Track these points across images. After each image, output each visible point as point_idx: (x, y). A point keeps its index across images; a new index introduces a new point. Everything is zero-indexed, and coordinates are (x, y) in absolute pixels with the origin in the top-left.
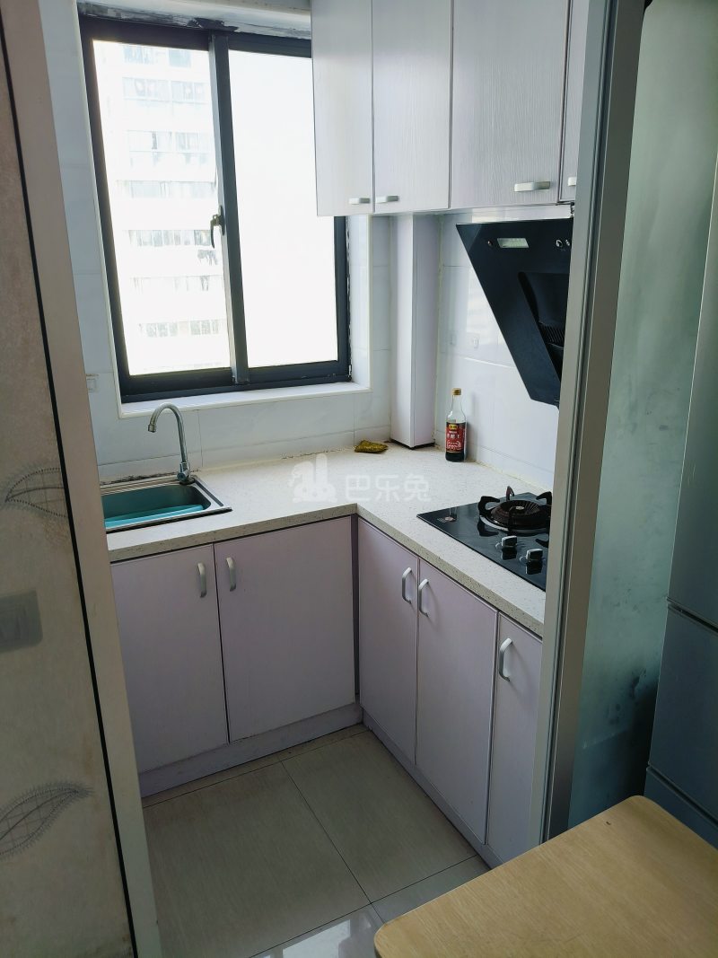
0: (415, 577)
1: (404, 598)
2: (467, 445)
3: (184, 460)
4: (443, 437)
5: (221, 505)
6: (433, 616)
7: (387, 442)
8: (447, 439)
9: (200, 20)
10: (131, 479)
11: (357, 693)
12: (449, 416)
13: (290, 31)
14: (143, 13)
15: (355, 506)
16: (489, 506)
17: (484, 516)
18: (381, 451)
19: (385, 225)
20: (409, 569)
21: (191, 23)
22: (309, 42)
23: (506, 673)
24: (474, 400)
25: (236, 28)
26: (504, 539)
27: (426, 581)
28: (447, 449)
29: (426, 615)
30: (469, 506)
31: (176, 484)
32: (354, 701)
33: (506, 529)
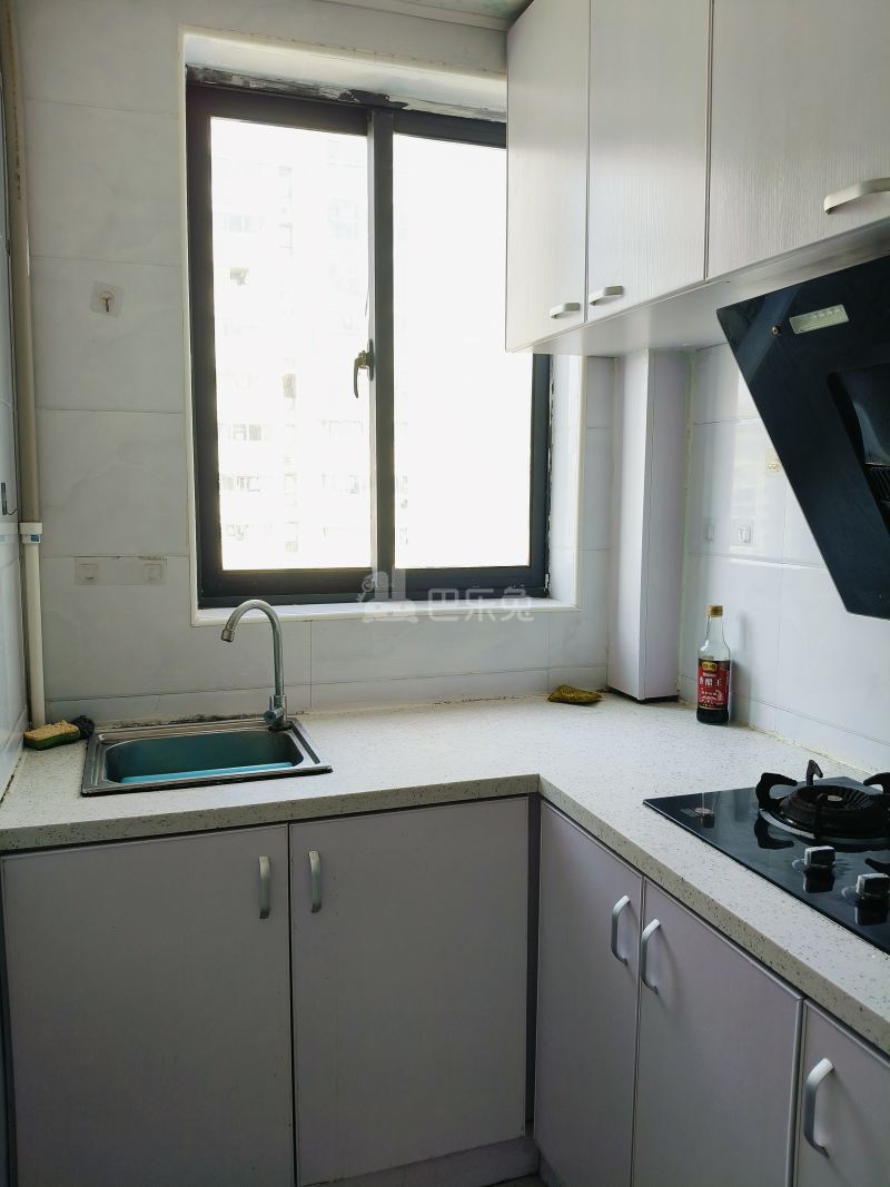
0: (636, 914)
1: (616, 955)
2: (733, 698)
3: (278, 692)
4: (692, 684)
5: (316, 760)
6: (666, 994)
7: (601, 691)
8: (700, 686)
9: (356, 93)
10: (201, 720)
11: (530, 1121)
12: (703, 649)
13: (480, 111)
14: (279, 81)
15: (536, 779)
16: (777, 792)
17: (767, 809)
18: (590, 702)
19: (606, 368)
20: (625, 899)
21: (344, 95)
22: (503, 126)
23: (820, 1137)
24: (745, 626)
25: (406, 105)
26: (810, 850)
27: (655, 923)
28: (700, 704)
29: (655, 990)
30: (737, 793)
31: (263, 729)
32: (523, 1133)
33: (811, 836)
